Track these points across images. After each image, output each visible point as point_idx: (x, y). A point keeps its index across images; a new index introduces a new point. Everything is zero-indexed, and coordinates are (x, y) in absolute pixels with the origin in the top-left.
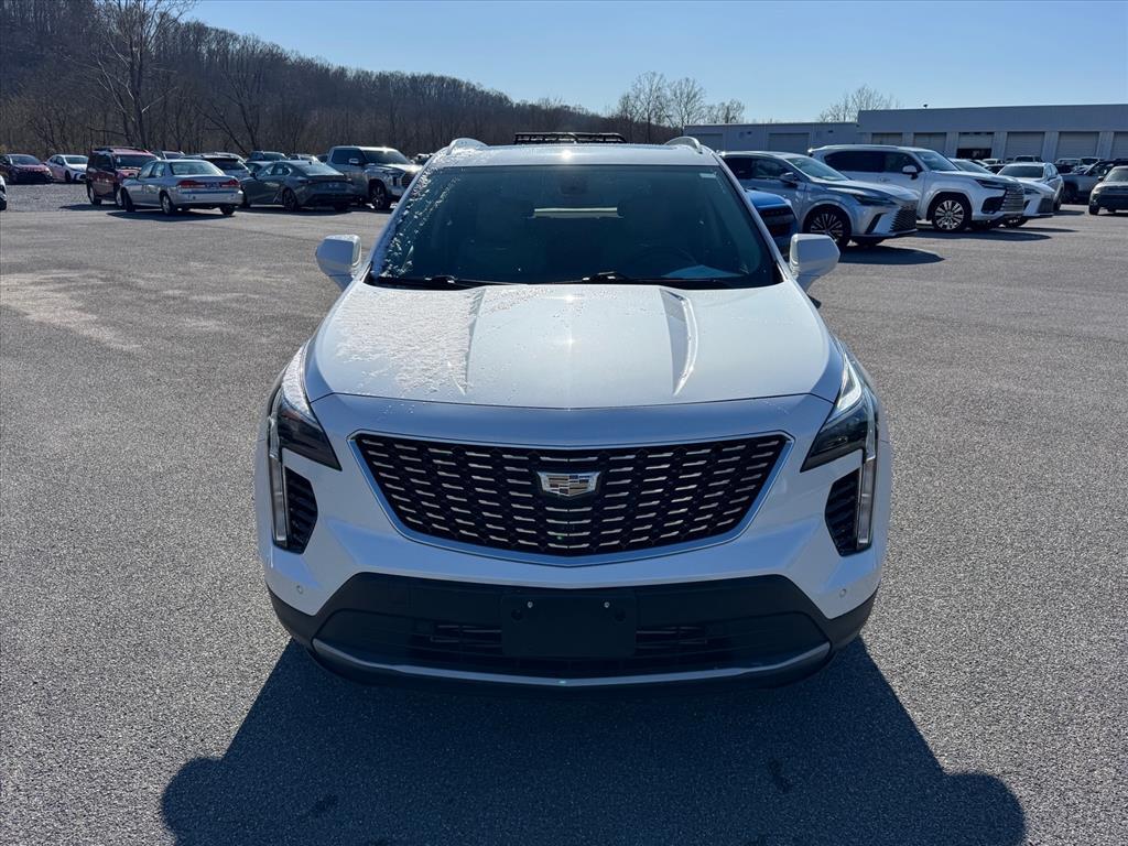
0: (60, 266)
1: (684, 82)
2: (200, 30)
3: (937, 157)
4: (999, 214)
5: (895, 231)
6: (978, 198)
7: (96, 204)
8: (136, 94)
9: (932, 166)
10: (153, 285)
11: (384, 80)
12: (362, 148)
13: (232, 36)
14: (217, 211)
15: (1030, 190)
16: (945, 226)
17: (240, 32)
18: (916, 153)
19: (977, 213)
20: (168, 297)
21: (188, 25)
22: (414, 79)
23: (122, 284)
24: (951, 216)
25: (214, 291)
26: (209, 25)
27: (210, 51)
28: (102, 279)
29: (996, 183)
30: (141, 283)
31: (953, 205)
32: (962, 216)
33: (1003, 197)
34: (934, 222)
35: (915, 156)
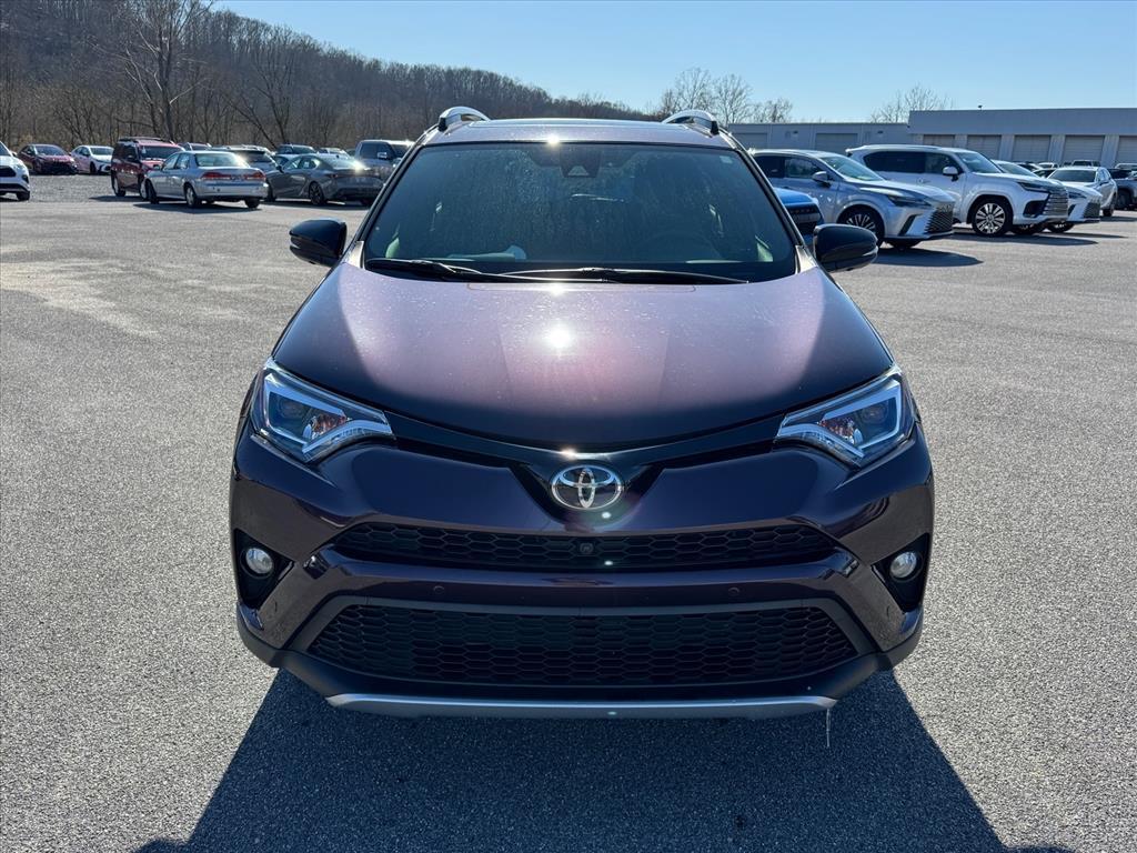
0: (81, 255)
1: (729, 80)
2: (231, 20)
3: (979, 158)
4: (1041, 218)
5: (929, 232)
6: (1019, 201)
7: (120, 196)
8: (165, 84)
9: (974, 168)
10: (172, 275)
11: (419, 73)
12: (391, 142)
13: (263, 26)
14: (242, 204)
15: (1075, 195)
16: (986, 230)
17: (272, 23)
18: (957, 154)
19: (1018, 217)
20: (187, 286)
21: (219, 15)
22: (450, 73)
23: (141, 274)
24: (991, 218)
25: (235, 282)
26: (240, 14)
27: (240, 41)
28: (122, 268)
29: (1039, 187)
30: (161, 272)
31: (994, 208)
32: (1002, 220)
33: (1046, 201)
34: (974, 226)
35: (955, 157)
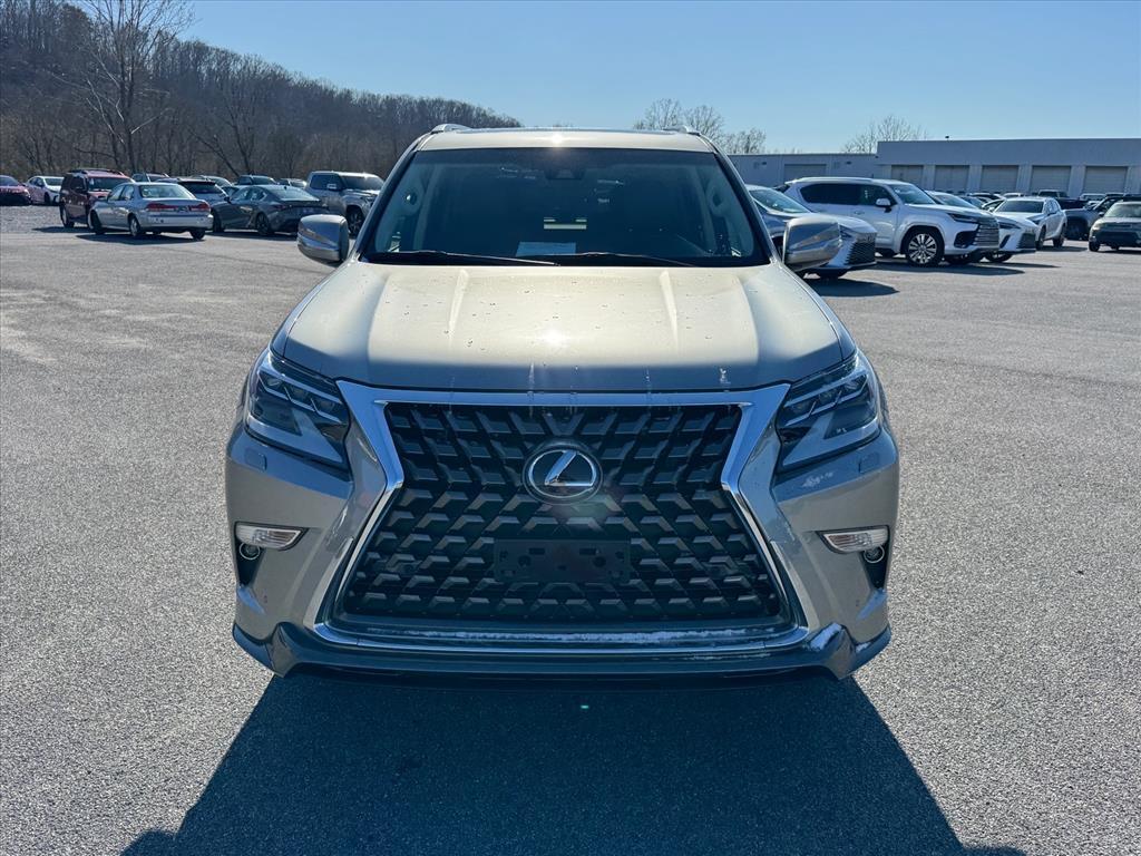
1: (701, 110)
2: (201, 50)
3: (913, 190)
4: (972, 248)
5: (850, 263)
6: (950, 231)
7: (67, 227)
9: (907, 199)
10: (93, 305)
12: (341, 174)
13: (232, 55)
15: (1007, 225)
16: (918, 260)
18: (891, 186)
19: (949, 247)
20: (103, 317)
23: (61, 304)
24: (924, 248)
25: (152, 312)
26: (210, 44)
27: (209, 70)
28: (44, 299)
29: (968, 217)
30: (82, 302)
31: (916, 241)
32: (934, 250)
33: (976, 231)
34: (908, 257)
35: (889, 189)
